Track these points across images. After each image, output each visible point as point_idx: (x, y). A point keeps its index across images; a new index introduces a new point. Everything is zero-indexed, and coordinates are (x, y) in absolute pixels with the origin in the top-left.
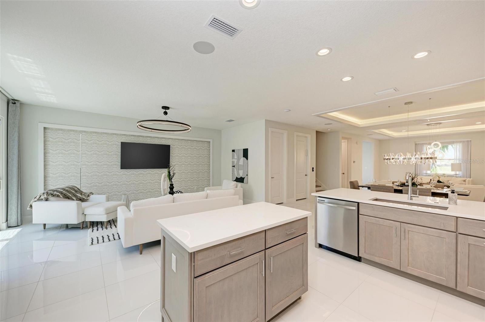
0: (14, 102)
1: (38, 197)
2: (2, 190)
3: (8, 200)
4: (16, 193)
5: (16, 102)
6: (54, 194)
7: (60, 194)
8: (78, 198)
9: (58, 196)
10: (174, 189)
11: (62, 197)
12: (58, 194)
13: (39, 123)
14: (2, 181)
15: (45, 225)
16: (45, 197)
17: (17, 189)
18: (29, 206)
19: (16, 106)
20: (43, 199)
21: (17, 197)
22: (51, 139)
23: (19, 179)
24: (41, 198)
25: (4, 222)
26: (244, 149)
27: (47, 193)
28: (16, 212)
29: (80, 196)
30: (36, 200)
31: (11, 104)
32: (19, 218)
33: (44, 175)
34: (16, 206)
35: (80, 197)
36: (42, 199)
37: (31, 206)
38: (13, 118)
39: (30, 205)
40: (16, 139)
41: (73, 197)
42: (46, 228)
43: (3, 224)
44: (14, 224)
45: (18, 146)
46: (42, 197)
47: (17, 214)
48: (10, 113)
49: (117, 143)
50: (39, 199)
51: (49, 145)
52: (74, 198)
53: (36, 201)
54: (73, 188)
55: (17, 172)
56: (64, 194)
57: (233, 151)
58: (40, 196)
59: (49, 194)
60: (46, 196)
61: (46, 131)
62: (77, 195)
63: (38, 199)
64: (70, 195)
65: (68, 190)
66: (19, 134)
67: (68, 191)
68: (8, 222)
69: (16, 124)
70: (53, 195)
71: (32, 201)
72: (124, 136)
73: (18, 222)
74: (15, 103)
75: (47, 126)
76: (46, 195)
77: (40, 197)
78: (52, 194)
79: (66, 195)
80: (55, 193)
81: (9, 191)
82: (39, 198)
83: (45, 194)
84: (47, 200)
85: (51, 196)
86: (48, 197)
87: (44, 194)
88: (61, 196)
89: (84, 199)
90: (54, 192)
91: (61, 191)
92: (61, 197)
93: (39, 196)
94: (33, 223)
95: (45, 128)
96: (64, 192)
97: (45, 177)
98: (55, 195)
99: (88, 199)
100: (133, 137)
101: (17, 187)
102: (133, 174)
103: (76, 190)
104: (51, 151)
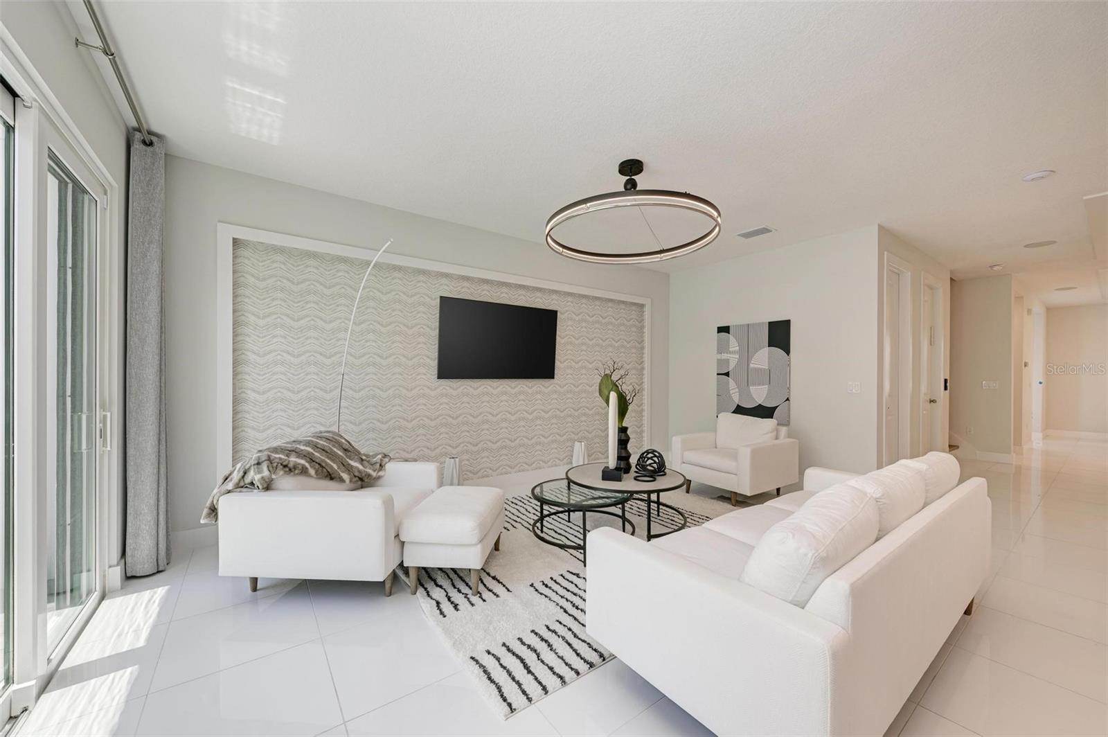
0: (150, 140)
1: (236, 476)
2: (109, 449)
3: (128, 483)
4: (153, 457)
5: (154, 139)
6: (291, 465)
7: (307, 465)
8: (355, 476)
9: (304, 471)
10: (629, 446)
11: (315, 476)
12: (302, 462)
13: (219, 224)
14: (109, 414)
15: (255, 581)
16: (262, 478)
17: (157, 442)
18: (206, 511)
19: (154, 153)
20: (257, 483)
21: (156, 471)
22: (251, 280)
23: (163, 410)
24: (248, 480)
25: (116, 563)
26: (769, 323)
27: (269, 459)
28: (152, 522)
29: (361, 467)
30: (230, 486)
31: (137, 146)
32: (160, 546)
33: (233, 396)
34: (153, 501)
35: (359, 471)
36: (252, 484)
37: (213, 510)
38: (146, 193)
39: (208, 504)
40: (155, 267)
41: (343, 472)
42: (258, 588)
43: (111, 569)
44: (146, 566)
45: (159, 293)
46: (253, 476)
47: (154, 532)
48: (133, 176)
49: (428, 299)
50: (242, 484)
51: (247, 300)
52: (345, 476)
53: (229, 492)
54: (335, 439)
55: (158, 384)
56: (319, 464)
57: (724, 330)
58: (245, 473)
59: (275, 465)
60: (266, 473)
61: (241, 252)
62: (349, 464)
63: (238, 484)
64: (335, 466)
65: (326, 449)
66: (163, 252)
67: (327, 452)
68: (129, 559)
69: (155, 216)
70: (289, 469)
71: (216, 491)
72: (444, 281)
73: (159, 558)
74: (151, 144)
75: (242, 234)
76: (268, 467)
77: (243, 477)
78: (285, 466)
79: (324, 465)
80: (293, 459)
81: (130, 452)
82: (240, 480)
83: (264, 466)
84: (268, 486)
85: (281, 473)
86: (273, 476)
87: (258, 464)
88: (312, 472)
89: (369, 475)
90: (288, 456)
91: (309, 453)
92: (310, 476)
93: (241, 474)
94: (220, 574)
95: (236, 242)
96: (316, 454)
97: (236, 401)
98: (295, 468)
99: (379, 478)
100: (466, 284)
101: (155, 438)
102: (467, 395)
103: (347, 447)
104: (252, 319)
